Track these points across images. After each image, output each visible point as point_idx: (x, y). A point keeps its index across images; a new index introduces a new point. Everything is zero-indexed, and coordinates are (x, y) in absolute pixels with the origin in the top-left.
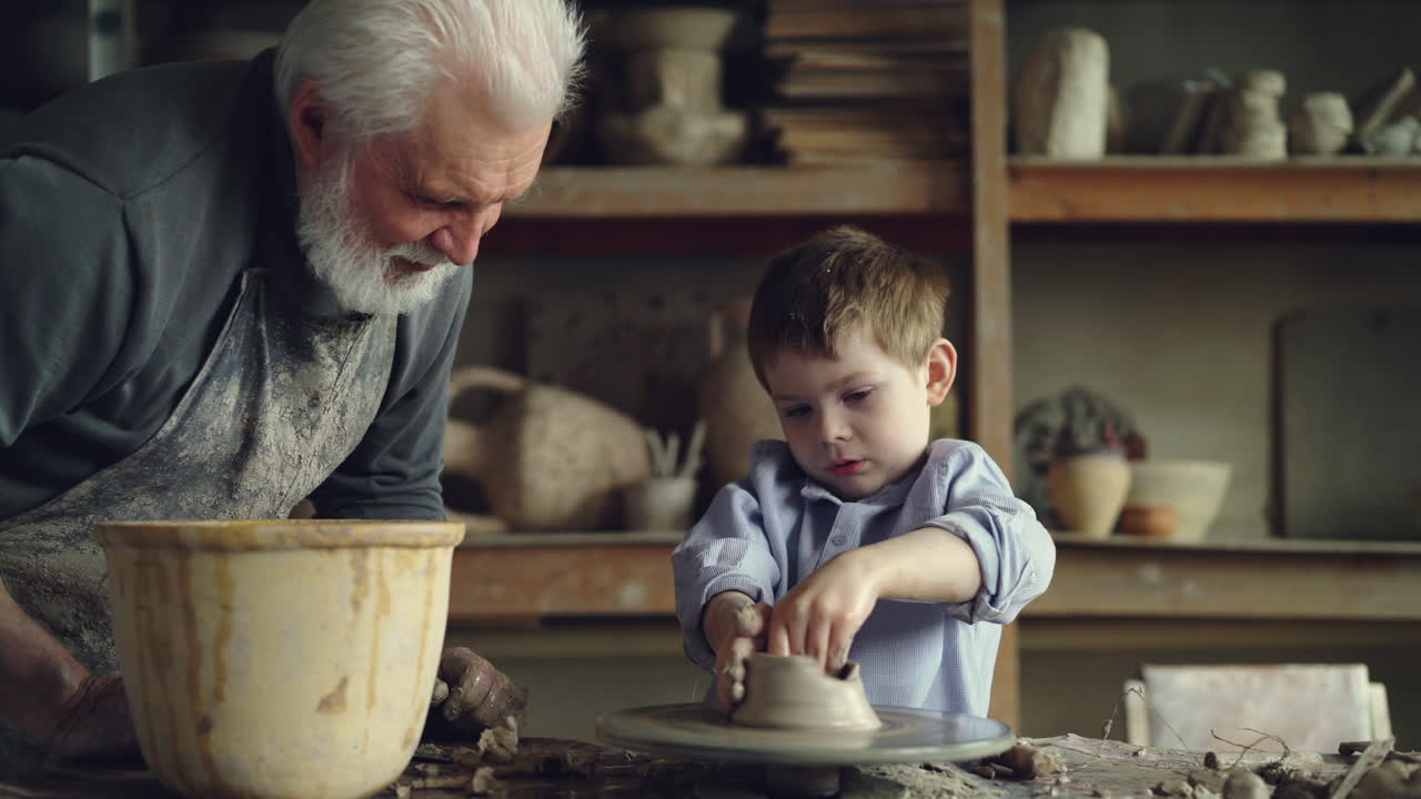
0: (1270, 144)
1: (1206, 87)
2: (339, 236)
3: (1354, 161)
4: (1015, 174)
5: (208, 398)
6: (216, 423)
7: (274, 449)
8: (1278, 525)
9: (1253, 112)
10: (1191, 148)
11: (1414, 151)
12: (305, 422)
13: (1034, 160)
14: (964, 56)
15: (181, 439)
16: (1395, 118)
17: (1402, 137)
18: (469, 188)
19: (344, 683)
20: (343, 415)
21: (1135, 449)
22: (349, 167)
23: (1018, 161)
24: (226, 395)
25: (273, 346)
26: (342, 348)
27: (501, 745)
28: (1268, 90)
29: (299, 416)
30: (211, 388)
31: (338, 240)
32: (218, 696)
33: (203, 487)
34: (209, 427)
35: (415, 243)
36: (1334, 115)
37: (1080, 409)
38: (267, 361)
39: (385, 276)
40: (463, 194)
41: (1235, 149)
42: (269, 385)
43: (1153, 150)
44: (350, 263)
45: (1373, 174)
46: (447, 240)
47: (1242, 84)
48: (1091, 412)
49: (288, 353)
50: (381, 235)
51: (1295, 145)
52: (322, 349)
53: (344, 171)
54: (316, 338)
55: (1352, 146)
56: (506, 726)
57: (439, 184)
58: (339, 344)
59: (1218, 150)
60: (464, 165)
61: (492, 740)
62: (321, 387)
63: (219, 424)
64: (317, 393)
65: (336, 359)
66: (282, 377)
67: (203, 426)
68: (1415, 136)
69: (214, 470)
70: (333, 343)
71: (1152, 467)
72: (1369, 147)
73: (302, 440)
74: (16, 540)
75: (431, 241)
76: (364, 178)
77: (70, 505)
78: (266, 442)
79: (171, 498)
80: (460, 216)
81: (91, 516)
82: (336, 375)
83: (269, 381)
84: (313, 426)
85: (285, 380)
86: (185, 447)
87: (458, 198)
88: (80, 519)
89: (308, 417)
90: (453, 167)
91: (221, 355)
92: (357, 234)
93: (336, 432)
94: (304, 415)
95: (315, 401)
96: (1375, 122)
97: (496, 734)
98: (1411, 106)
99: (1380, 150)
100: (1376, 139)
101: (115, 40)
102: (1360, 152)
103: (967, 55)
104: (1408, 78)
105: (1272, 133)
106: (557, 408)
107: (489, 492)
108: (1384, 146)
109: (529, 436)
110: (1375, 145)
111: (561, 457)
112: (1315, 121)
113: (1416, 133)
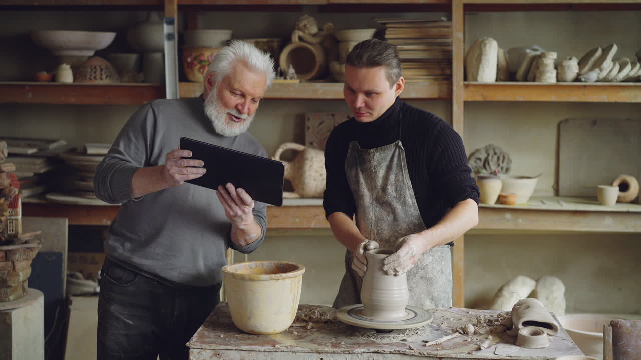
0: (550, 77)
3: (578, 84)
4: (466, 86)
8: (557, 192)
9: (546, 65)
10: (526, 80)
11: (597, 81)
13: (473, 83)
16: (592, 69)
23: (467, 83)
28: (551, 58)
36: (573, 67)
46: (240, 107)
48: (495, 153)
51: (559, 78)
55: (577, 79)
59: (534, 81)
72: (583, 80)
75: (236, 108)
96: (585, 71)
98: (598, 64)
99: (586, 80)
100: (586, 76)
101: (172, 43)
102: (580, 81)
103: (451, 46)
104: (599, 53)
105: (552, 73)
106: (316, 158)
107: (294, 185)
108: (588, 79)
109: (307, 168)
110: (585, 78)
111: (318, 174)
112: (566, 69)
113: (599, 74)
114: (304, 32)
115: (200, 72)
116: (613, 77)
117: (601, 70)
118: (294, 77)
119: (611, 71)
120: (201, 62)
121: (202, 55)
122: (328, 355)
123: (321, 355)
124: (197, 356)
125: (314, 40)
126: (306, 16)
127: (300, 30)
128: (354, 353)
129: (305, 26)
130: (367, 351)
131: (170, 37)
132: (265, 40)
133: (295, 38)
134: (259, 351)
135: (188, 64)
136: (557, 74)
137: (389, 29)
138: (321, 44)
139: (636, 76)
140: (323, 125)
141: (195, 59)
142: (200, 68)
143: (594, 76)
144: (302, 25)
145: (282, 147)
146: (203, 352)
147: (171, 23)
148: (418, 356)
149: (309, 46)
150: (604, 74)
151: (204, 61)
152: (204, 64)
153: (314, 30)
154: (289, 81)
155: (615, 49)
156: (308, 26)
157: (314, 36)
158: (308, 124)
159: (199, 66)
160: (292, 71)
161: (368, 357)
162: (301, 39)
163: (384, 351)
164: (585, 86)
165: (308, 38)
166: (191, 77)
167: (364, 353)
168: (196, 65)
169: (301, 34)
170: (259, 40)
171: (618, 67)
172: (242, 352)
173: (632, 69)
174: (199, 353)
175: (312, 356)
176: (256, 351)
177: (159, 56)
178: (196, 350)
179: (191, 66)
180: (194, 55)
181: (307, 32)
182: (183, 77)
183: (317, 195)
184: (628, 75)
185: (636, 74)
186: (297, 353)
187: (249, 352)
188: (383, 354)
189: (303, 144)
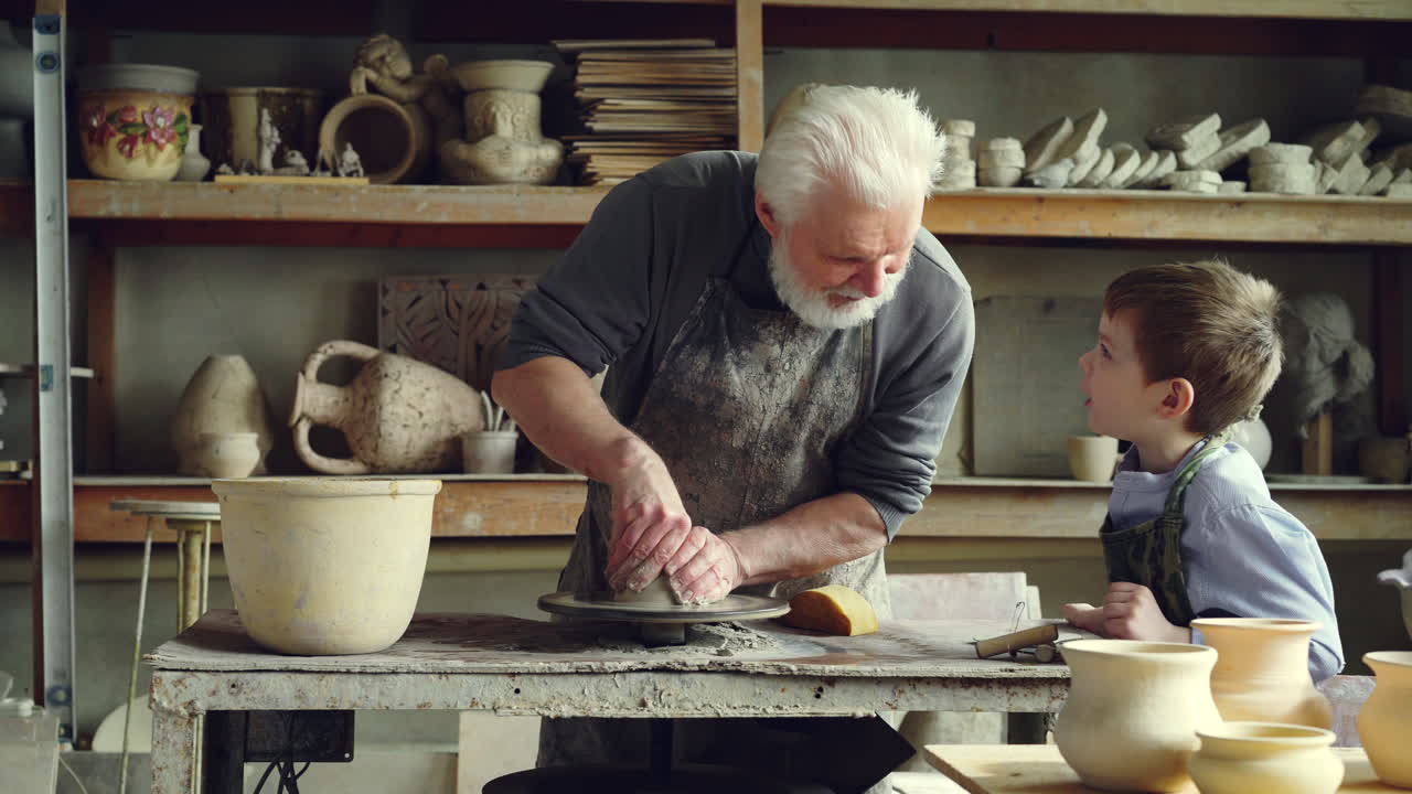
0: (963, 177)
3: (1026, 192)
5: (683, 356)
6: (690, 375)
11: (1069, 184)
12: (764, 383)
16: (1056, 158)
24: (696, 358)
26: (778, 331)
28: (962, 133)
29: (760, 379)
30: (684, 351)
34: (686, 376)
36: (1010, 155)
38: (728, 343)
42: (730, 357)
51: (982, 178)
52: (764, 332)
55: (1024, 181)
58: (775, 328)
62: (771, 357)
63: (692, 377)
64: (769, 362)
65: (775, 338)
66: (744, 353)
72: (1037, 182)
73: (764, 395)
78: (730, 394)
82: (779, 351)
83: (729, 354)
84: (771, 385)
85: (746, 355)
89: (766, 379)
94: (763, 378)
95: (769, 368)
96: (1042, 161)
98: (1069, 150)
99: (1045, 183)
100: (1043, 174)
101: (52, 77)
102: (1030, 184)
103: (735, 103)
104: (1067, 127)
105: (966, 168)
106: (408, 373)
107: (352, 441)
108: (1048, 180)
109: (386, 396)
110: (1041, 178)
111: (412, 412)
112: (998, 160)
113: (1072, 171)
114: (377, 70)
115: (121, 150)
116: (1101, 178)
117: (1076, 162)
118: (357, 171)
119: (1095, 167)
120: (126, 125)
121: (130, 109)
122: (535, 678)
123: (517, 678)
124: (173, 691)
125: (404, 92)
126: (384, 36)
127: (367, 65)
128: (606, 673)
129: (382, 59)
130: (640, 666)
131: (48, 62)
132: (282, 90)
133: (358, 85)
134: (348, 672)
135: (92, 130)
136: (978, 170)
137: (584, 63)
138: (419, 102)
139: (1151, 178)
140: (421, 303)
141: (110, 118)
142: (124, 142)
143: (1060, 173)
144: (375, 55)
145: (322, 349)
146: (190, 680)
147: (49, 28)
148: (775, 676)
149: (392, 103)
150: (1082, 172)
151: (133, 125)
152: (131, 131)
153: (404, 68)
154: (343, 181)
155: (1101, 121)
156: (388, 59)
157: (404, 82)
158: (383, 302)
159: (120, 136)
160: (351, 156)
161: (641, 682)
162: (371, 87)
163: (685, 664)
164: (1040, 200)
165: (388, 84)
166: (97, 166)
167: (630, 671)
168: (112, 135)
169: (373, 75)
170: (268, 89)
171: (1109, 160)
172: (298, 675)
173: (1142, 163)
174: (180, 681)
175: (491, 683)
176: (338, 672)
178: (168, 673)
179: (100, 137)
180: (109, 108)
181: (386, 71)
182: (78, 167)
183: (409, 466)
184: (1133, 176)
185: (1152, 172)
186: (450, 676)
187: (320, 676)
188: (680, 672)
189: (373, 343)
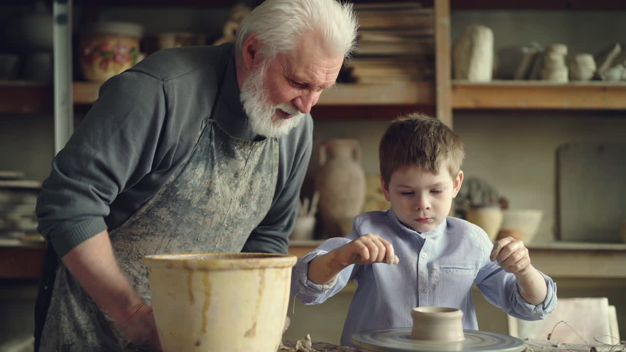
0: (561, 76)
1: (533, 51)
2: (258, 96)
3: (597, 84)
4: (454, 88)
5: (188, 170)
6: (192, 182)
7: (220, 195)
8: (558, 236)
9: (553, 62)
10: (527, 77)
11: (622, 79)
12: (233, 184)
13: (462, 82)
14: (433, 37)
15: (177, 186)
16: (614, 65)
17: (617, 73)
18: (313, 77)
19: (255, 325)
20: (251, 185)
21: (503, 204)
22: (265, 67)
23: (456, 82)
24: (197, 170)
25: (218, 151)
26: (246, 152)
27: (305, 347)
28: (560, 53)
29: (230, 182)
30: (189, 166)
31: (257, 97)
32: (204, 331)
33: (191, 213)
34: (190, 183)
35: (287, 103)
36: (588, 63)
37: (474, 186)
38: (215, 158)
39: (272, 118)
40: (309, 80)
41: (547, 78)
42: (216, 168)
43: (511, 77)
44: (260, 109)
45: (604, 89)
46: (299, 102)
47: (548, 50)
48: (479, 187)
49: (225, 155)
50: (275, 97)
51: (572, 77)
52: (238, 152)
53: (263, 68)
54: (236, 148)
55: (596, 77)
56: (306, 339)
57: (301, 74)
58: (245, 150)
59: (539, 78)
60: (311, 67)
61: (301, 345)
62: (238, 168)
63: (194, 183)
64: (237, 171)
65: (244, 157)
66: (223, 165)
67: (187, 182)
68: (622, 73)
69: (195, 205)
70: (242, 150)
71: (512, 212)
72: (603, 77)
73: (232, 192)
74: (122, 236)
75: (293, 102)
76: (270, 71)
77: (139, 217)
78: (216, 191)
79: (179, 218)
80: (306, 92)
81: (149, 226)
82: (244, 164)
83: (216, 166)
84: (236, 186)
85: (224, 167)
86: (179, 190)
87: (307, 81)
88: (145, 227)
89: (234, 182)
90: (307, 67)
91: (194, 153)
92: (265, 96)
93: (248, 192)
94: (232, 181)
95: (236, 175)
96: (605, 67)
97: (302, 342)
99: (608, 79)
100: (606, 74)
101: (64, 27)
102: (599, 79)
104: (618, 49)
108: (610, 78)
110: (606, 77)
112: (581, 66)
113: (623, 71)
115: (101, 66)
117: (624, 67)
120: (103, 53)
121: (106, 44)
127: (233, 21)
129: (241, 17)
131: (62, 19)
133: (228, 32)
135: (86, 56)
141: (96, 49)
142: (102, 62)
151: (107, 53)
152: (106, 56)
159: (100, 59)
166: (88, 75)
168: (96, 58)
169: (236, 26)
177: (45, 57)
179: (90, 59)
180: (95, 43)
